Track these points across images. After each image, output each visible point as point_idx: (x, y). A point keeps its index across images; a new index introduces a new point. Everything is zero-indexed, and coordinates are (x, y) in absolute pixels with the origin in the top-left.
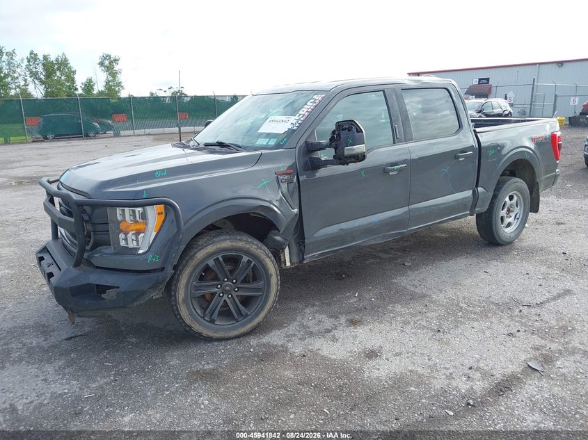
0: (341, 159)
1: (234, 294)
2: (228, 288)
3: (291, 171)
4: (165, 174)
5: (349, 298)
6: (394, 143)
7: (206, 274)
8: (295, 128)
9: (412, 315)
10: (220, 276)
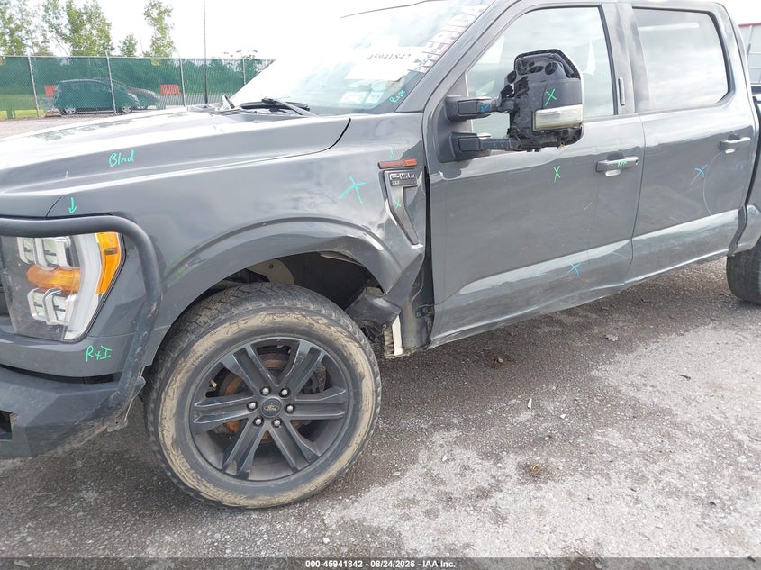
0: (524, 137)
1: (286, 417)
2: (271, 408)
3: (413, 162)
4: (131, 159)
5: (516, 410)
6: (616, 112)
7: (221, 382)
8: (423, 70)
9: (647, 457)
10: (252, 385)
